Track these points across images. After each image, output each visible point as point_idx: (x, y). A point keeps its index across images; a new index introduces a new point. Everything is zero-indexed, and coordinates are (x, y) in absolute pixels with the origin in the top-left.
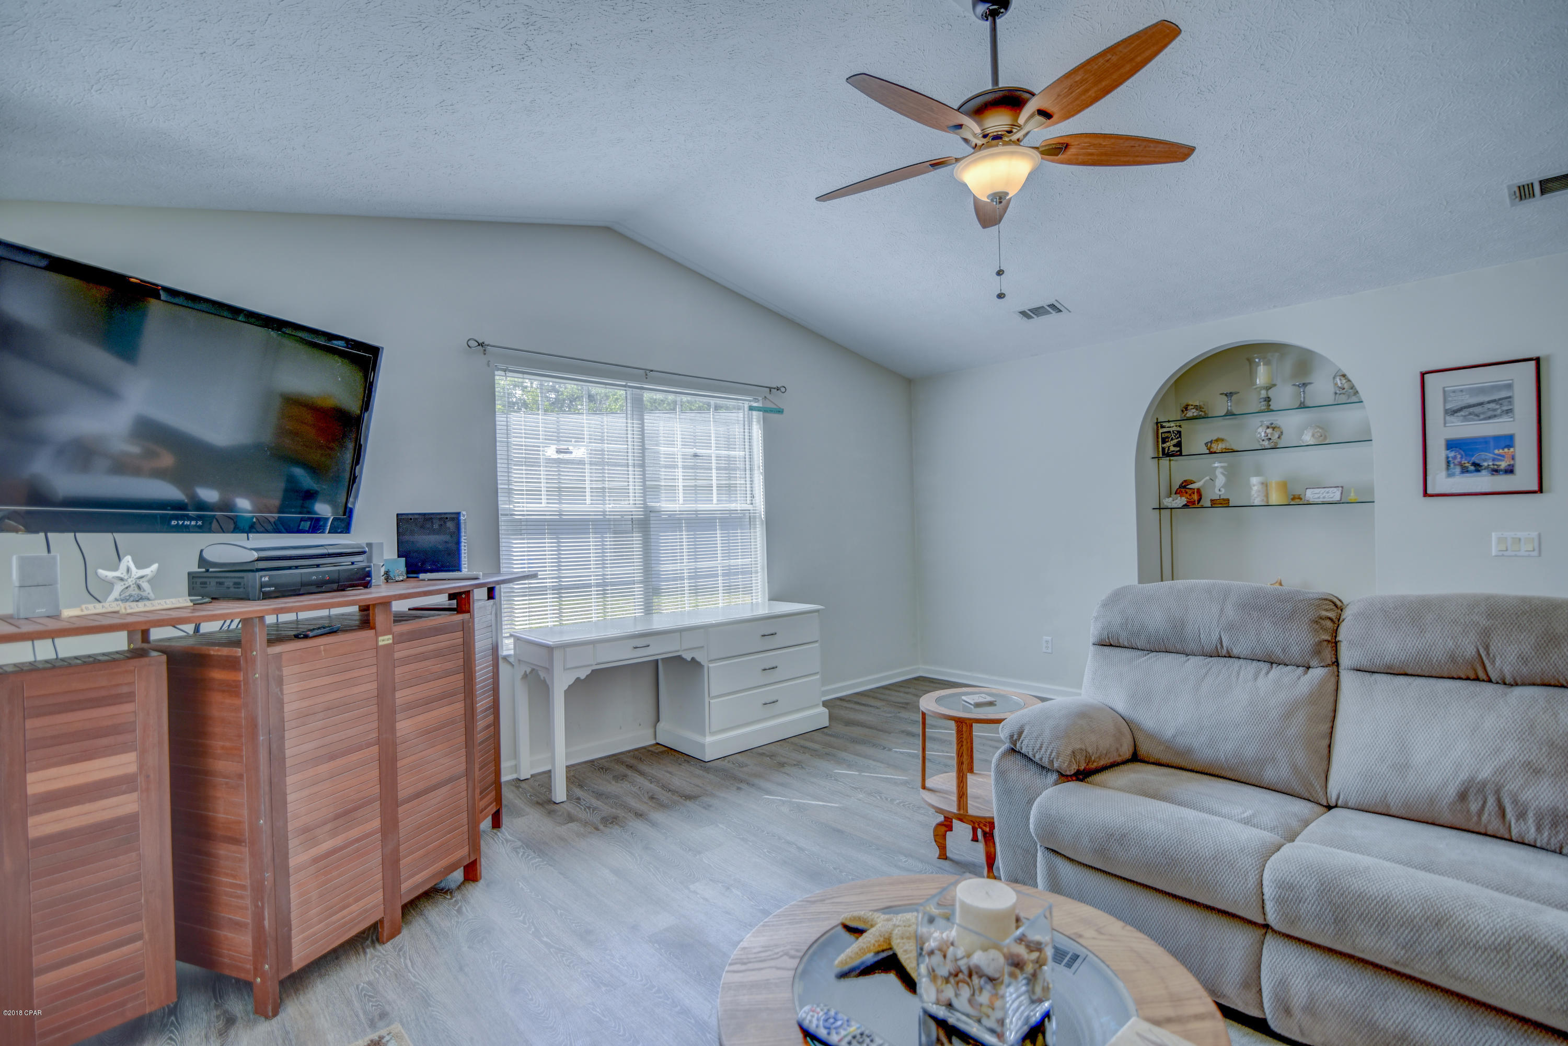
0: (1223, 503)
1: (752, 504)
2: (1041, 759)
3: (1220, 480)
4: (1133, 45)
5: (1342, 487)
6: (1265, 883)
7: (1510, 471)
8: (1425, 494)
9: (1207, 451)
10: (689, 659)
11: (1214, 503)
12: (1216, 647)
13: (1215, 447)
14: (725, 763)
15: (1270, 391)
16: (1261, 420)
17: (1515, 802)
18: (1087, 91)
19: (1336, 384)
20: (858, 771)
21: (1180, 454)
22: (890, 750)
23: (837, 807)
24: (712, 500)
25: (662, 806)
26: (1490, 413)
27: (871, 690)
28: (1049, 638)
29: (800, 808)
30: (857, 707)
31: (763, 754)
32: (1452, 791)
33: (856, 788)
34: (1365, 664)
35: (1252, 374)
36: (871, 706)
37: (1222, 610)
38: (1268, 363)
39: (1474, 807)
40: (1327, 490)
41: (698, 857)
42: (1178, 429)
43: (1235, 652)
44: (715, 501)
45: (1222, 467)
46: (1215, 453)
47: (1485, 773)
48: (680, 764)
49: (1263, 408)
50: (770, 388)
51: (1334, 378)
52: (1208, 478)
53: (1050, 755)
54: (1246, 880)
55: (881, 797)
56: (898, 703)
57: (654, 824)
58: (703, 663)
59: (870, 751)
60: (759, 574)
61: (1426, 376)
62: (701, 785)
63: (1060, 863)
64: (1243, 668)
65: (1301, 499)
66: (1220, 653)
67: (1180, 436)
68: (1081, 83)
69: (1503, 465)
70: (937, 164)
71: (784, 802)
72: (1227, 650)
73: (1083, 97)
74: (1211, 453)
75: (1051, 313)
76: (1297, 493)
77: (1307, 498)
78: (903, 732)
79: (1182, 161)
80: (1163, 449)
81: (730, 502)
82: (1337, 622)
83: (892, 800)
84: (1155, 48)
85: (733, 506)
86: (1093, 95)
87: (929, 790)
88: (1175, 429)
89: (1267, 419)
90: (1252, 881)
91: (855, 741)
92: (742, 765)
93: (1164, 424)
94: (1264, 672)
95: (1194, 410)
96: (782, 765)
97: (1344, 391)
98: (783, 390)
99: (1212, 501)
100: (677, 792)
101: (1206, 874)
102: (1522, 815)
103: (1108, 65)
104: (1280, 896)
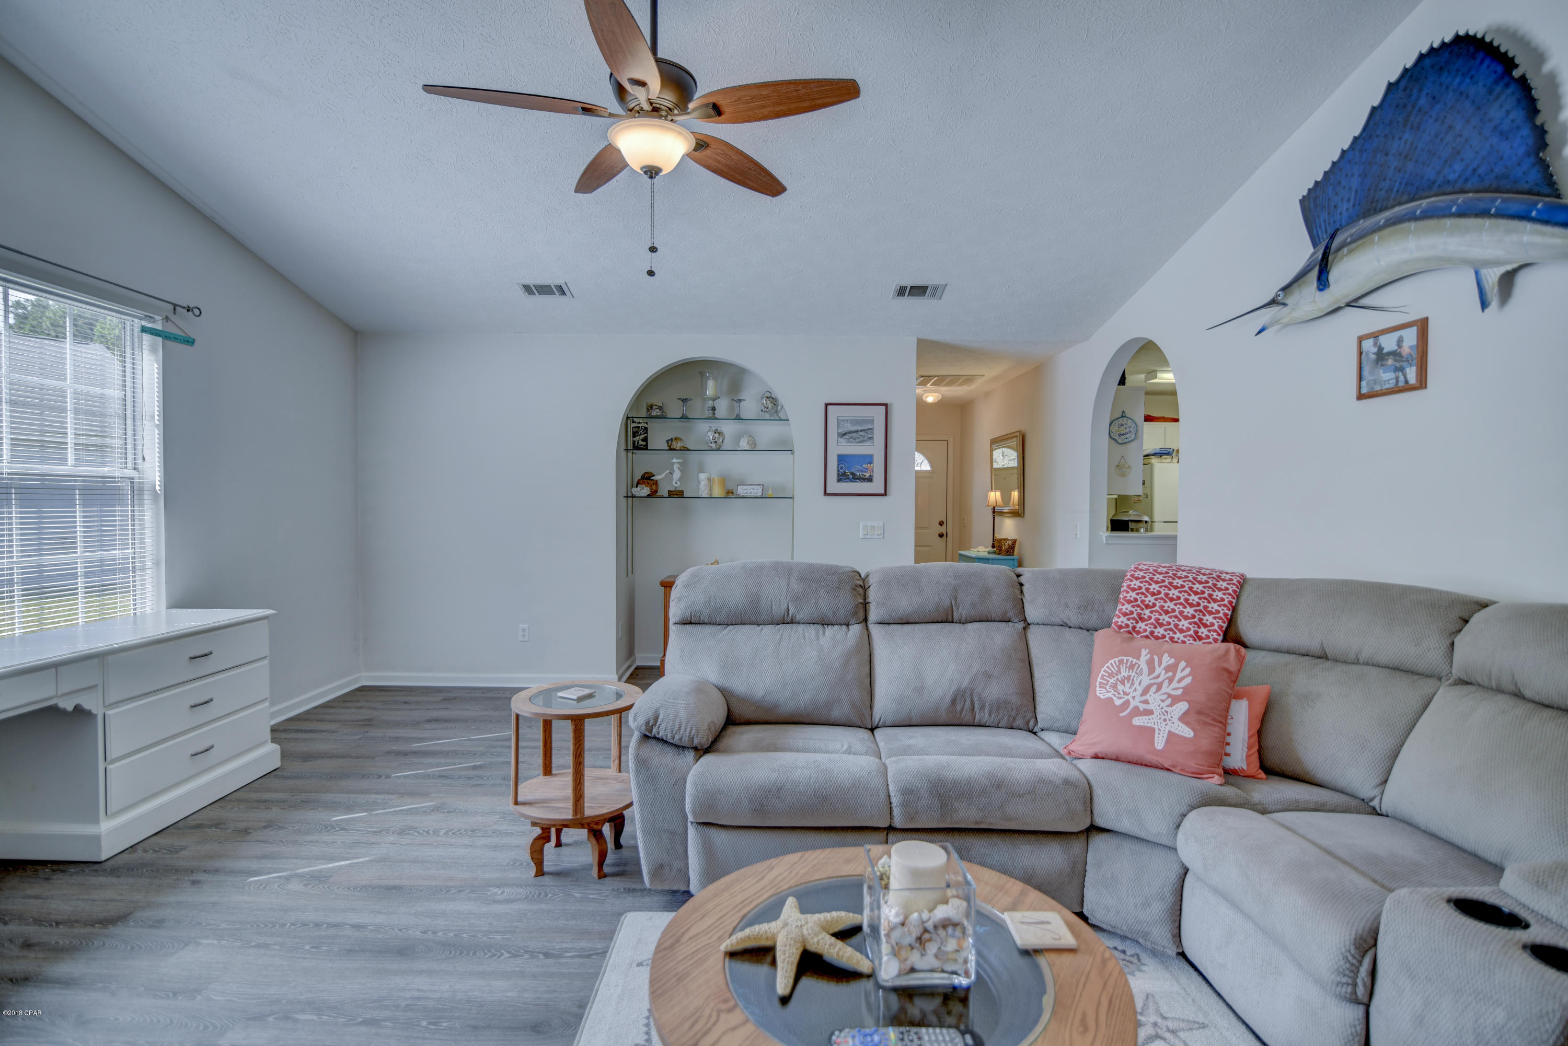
0: (676, 494)
1: (135, 469)
2: (681, 739)
3: (677, 474)
4: (823, 88)
5: (763, 485)
6: (892, 794)
7: (870, 480)
8: (825, 493)
9: (668, 448)
10: (70, 708)
11: (672, 494)
12: (784, 616)
13: (677, 445)
14: (139, 854)
15: (715, 402)
16: (710, 425)
17: (980, 699)
18: (764, 107)
19: (763, 404)
20: (366, 811)
21: (645, 448)
22: (388, 777)
23: (368, 861)
24: (66, 460)
25: (58, 951)
26: (862, 439)
27: (307, 712)
28: (526, 626)
29: (319, 878)
30: (300, 735)
31: (199, 826)
32: (948, 699)
33: (380, 832)
34: (887, 618)
35: (704, 387)
36: (322, 731)
37: (788, 585)
38: (715, 379)
39: (959, 708)
40: (752, 487)
41: (199, 997)
42: (646, 425)
43: (798, 618)
44: (70, 461)
45: (678, 463)
46: (675, 450)
47: (965, 684)
48: (48, 879)
49: (710, 415)
50: (175, 306)
51: (762, 398)
52: (668, 471)
53: (690, 733)
54: (879, 796)
55: (419, 833)
56: (357, 721)
57: (67, 983)
58: (94, 712)
59: (365, 784)
60: (148, 571)
61: (829, 407)
62: (119, 898)
63: (715, 833)
64: (806, 631)
65: (733, 493)
66: (786, 620)
67: (647, 433)
68: (765, 98)
69: (867, 475)
70: (587, 110)
71: (288, 879)
72: (792, 617)
73: (758, 111)
74: (671, 449)
75: (555, 294)
76: (730, 488)
77: (739, 493)
78: (389, 753)
79: (773, 196)
80: (634, 442)
81: (103, 464)
82: (865, 588)
83: (434, 832)
84: (835, 99)
85: (104, 470)
86: (766, 113)
87: (524, 804)
88: (643, 425)
89: (715, 425)
90: (883, 796)
91: (331, 777)
92: (173, 850)
93: (635, 420)
94: (821, 632)
95: (658, 410)
96: (246, 832)
97: (767, 410)
98: (197, 312)
99: (669, 492)
100: (76, 921)
101: (849, 801)
102: (982, 708)
103: (794, 94)
104: (904, 801)
